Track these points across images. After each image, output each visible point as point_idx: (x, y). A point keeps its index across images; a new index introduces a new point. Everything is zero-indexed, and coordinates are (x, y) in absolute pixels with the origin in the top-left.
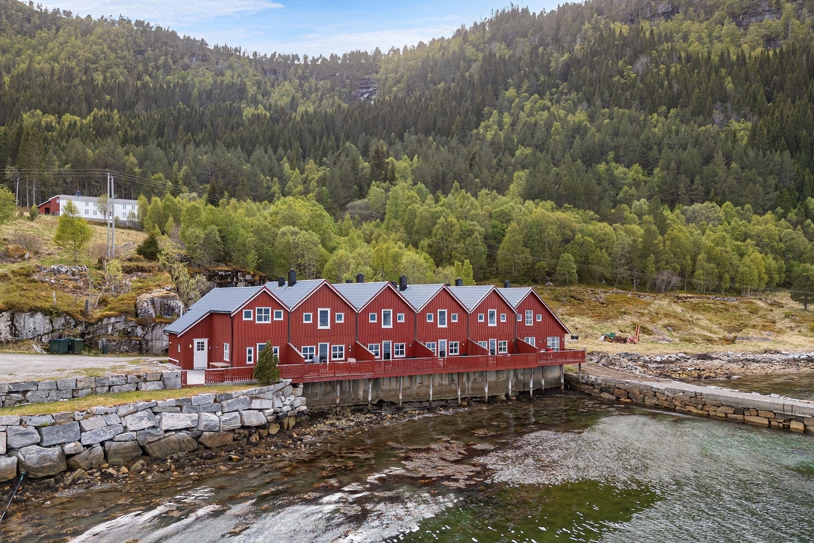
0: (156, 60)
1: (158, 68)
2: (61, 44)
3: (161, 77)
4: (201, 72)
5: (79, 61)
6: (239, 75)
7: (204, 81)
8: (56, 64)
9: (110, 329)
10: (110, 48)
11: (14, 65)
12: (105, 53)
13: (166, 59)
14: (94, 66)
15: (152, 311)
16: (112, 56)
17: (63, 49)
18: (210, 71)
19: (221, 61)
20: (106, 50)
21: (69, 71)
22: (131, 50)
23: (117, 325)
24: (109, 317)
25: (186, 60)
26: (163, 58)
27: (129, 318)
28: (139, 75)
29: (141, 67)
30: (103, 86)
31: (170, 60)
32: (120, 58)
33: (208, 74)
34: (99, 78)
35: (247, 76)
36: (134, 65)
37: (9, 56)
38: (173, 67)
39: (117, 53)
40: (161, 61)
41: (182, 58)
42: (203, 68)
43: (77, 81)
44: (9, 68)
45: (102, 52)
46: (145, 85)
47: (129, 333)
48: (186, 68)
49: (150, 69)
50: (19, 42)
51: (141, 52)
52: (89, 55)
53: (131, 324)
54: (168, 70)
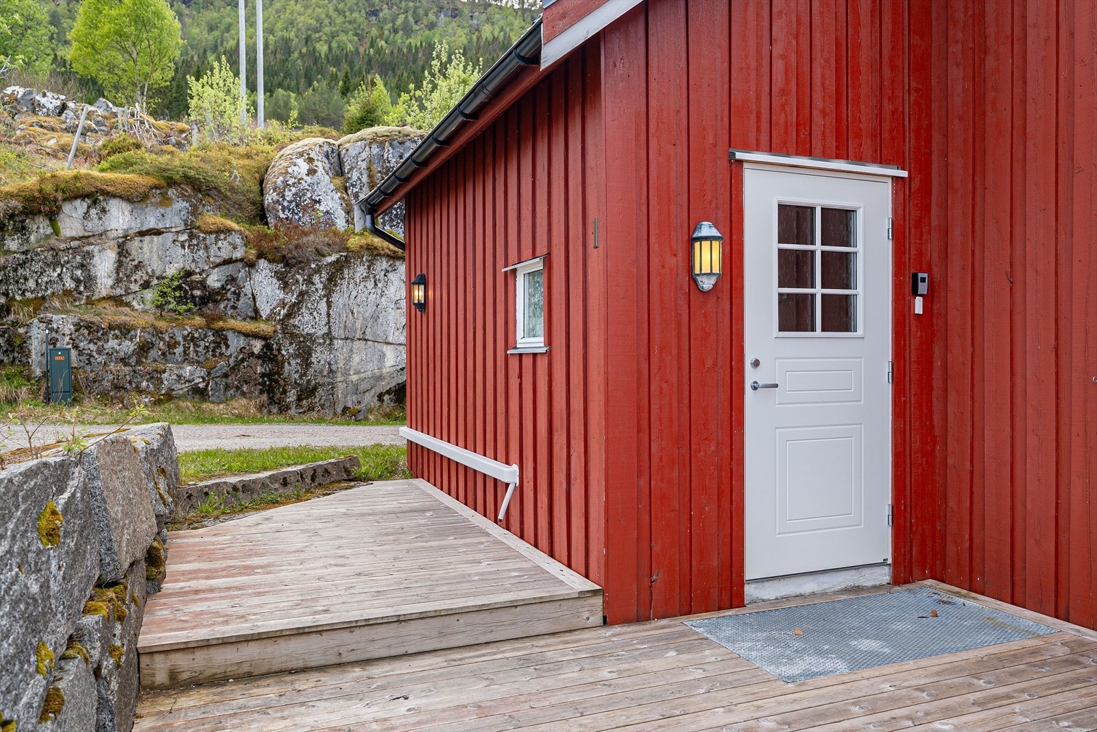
0: (393, 21)
1: (396, 31)
2: (278, 12)
3: (399, 41)
4: (450, 31)
5: (299, 30)
6: (502, 29)
7: (455, 41)
8: (271, 37)
10: (336, 10)
11: (222, 42)
12: (330, 18)
13: (406, 17)
14: (317, 35)
16: (339, 20)
17: (279, 17)
18: (463, 27)
19: (477, 14)
20: (331, 12)
21: (286, 43)
22: (363, 11)
25: (432, 17)
26: (402, 17)
28: (372, 42)
29: (374, 32)
30: (327, 56)
31: (411, 20)
32: (350, 22)
33: (460, 31)
34: (322, 48)
35: (512, 30)
36: (366, 31)
37: (217, 33)
38: (415, 27)
39: (345, 16)
40: (400, 21)
41: (427, 15)
42: (454, 24)
43: (296, 55)
44: (216, 46)
45: (327, 16)
46: (379, 51)
47: (211, 297)
48: (432, 26)
49: (386, 32)
50: (229, 15)
51: (375, 13)
52: (310, 21)
54: (408, 31)
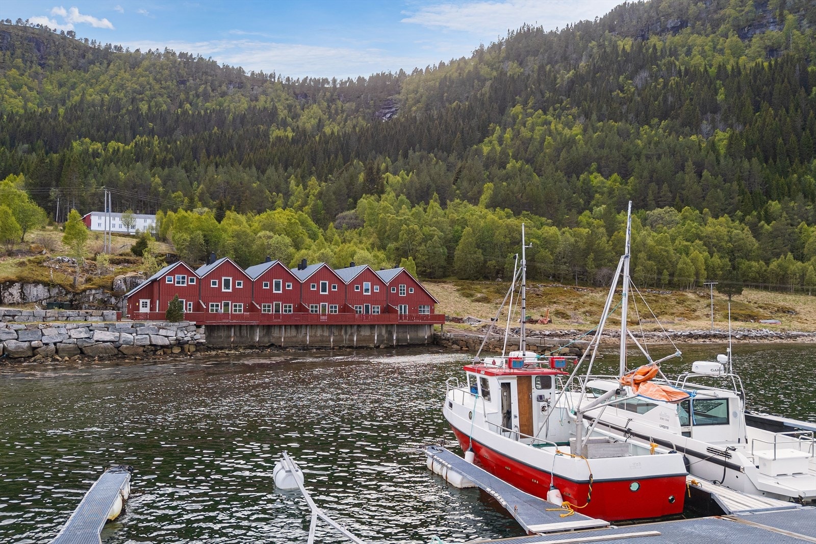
0: (196, 89)
1: (198, 96)
2: (111, 77)
3: (200, 104)
4: (237, 99)
5: (127, 92)
6: (272, 100)
7: (239, 106)
8: (106, 96)
9: (91, 298)
10: (155, 79)
11: (69, 97)
12: (150, 84)
13: (205, 88)
14: (141, 96)
15: (124, 287)
16: (157, 87)
17: (112, 81)
18: (245, 96)
19: (256, 87)
20: (151, 81)
21: (118, 102)
22: (175, 81)
23: (97, 296)
24: (91, 289)
25: (224, 88)
26: (203, 86)
27: (106, 291)
28: (180, 103)
29: (182, 96)
30: (147, 114)
31: (209, 88)
32: (164, 88)
33: (243, 99)
34: (144, 107)
35: (279, 101)
36: (176, 94)
37: (64, 89)
38: (212, 94)
39: (161, 84)
40: (201, 89)
41: (220, 86)
42: (239, 94)
43: (124, 111)
44: (65, 101)
45: (148, 83)
46: (185, 113)
47: (105, 301)
48: (223, 94)
49: (191, 97)
50: (74, 77)
51: (183, 82)
52: (136, 86)
53: (107, 295)
54: (206, 97)
